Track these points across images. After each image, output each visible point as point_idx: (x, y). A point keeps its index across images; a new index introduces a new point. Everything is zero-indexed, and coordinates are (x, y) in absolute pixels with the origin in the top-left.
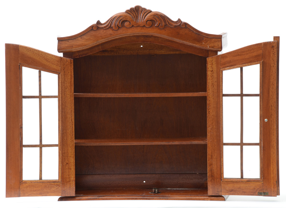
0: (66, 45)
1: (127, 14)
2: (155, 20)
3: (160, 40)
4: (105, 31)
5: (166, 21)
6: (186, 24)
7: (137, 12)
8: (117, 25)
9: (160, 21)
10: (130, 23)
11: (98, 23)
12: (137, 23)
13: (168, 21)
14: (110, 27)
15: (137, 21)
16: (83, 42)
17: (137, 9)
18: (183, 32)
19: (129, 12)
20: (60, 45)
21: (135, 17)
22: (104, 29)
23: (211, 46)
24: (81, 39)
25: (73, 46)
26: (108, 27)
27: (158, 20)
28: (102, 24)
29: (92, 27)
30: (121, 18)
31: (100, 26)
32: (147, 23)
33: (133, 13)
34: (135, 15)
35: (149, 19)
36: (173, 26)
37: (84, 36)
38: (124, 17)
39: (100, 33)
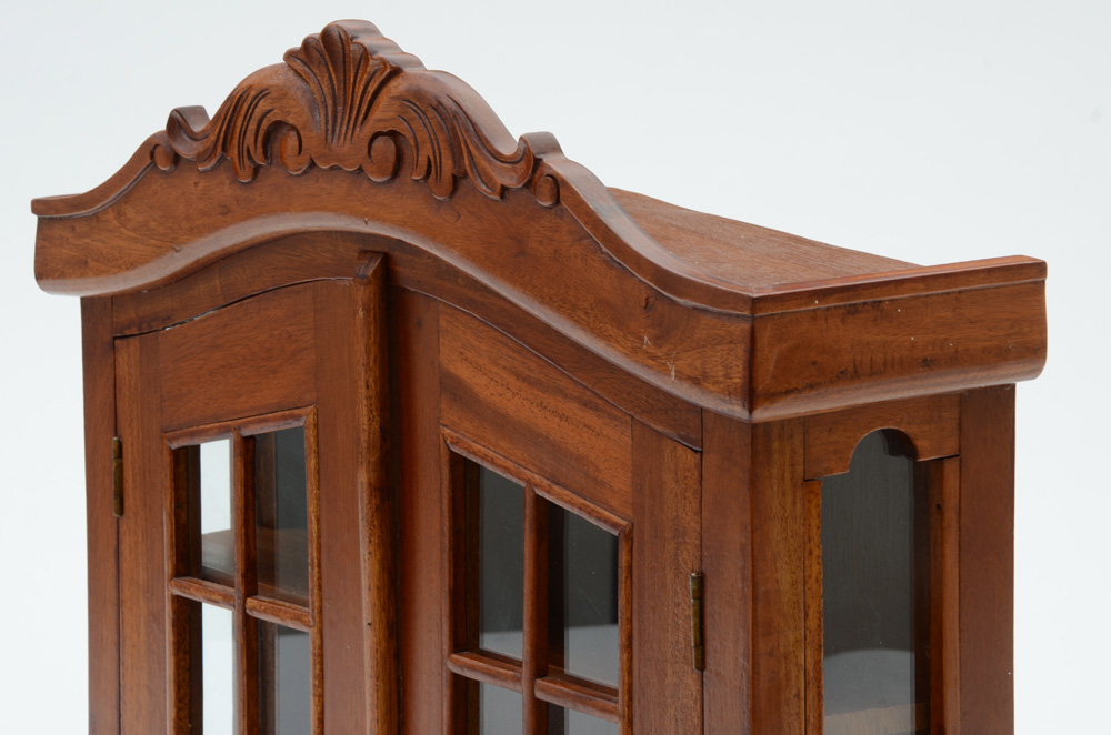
1: (288, 74)
2: (408, 135)
3: (459, 280)
4: (202, 185)
5: (463, 145)
7: (335, 71)
8: (248, 150)
9: (429, 146)
10: (300, 140)
11: (178, 122)
12: (330, 148)
13: (472, 148)
14: (226, 161)
15: (334, 131)
16: (124, 244)
17: (338, 46)
18: (541, 243)
21: (330, 102)
22: (199, 168)
24: (116, 223)
25: (86, 262)
27: (423, 135)
28: (194, 137)
29: (151, 148)
30: (263, 106)
31: (186, 149)
32: (373, 154)
33: (316, 71)
34: (325, 89)
35: (381, 124)
36: (493, 190)
37: (126, 203)
38: (275, 96)
39: (184, 194)
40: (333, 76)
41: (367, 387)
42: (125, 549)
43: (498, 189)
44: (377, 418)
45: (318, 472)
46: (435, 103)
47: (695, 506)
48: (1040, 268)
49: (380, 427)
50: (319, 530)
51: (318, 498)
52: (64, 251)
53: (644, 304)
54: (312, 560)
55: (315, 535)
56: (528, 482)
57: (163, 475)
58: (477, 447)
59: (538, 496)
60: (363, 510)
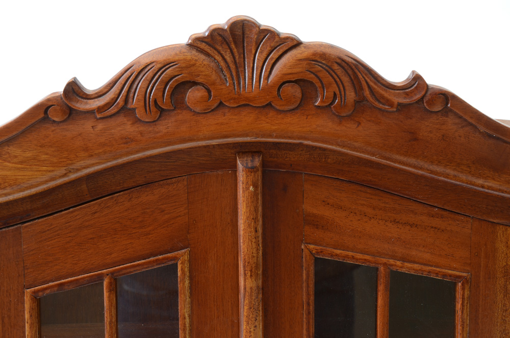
1: (194, 52)
2: (315, 81)
3: (329, 160)
4: (100, 126)
5: (364, 83)
6: (446, 97)
7: (236, 47)
8: (155, 102)
10: (209, 92)
11: (73, 89)
12: (239, 94)
13: (371, 84)
14: (125, 110)
15: (239, 84)
16: (8, 173)
17: (239, 32)
18: (431, 132)
19: (203, 46)
21: (232, 66)
22: (98, 116)
26: (113, 110)
27: (327, 79)
29: (45, 108)
30: (170, 72)
31: (81, 105)
32: (282, 94)
33: (220, 48)
34: (228, 59)
35: (291, 76)
36: (391, 106)
38: (184, 65)
39: (80, 135)
40: (235, 50)
43: (396, 105)
46: (339, 61)
51: (192, 303)
55: (187, 325)
56: (385, 264)
57: (27, 316)
58: (338, 252)
59: (392, 271)
60: (250, 302)
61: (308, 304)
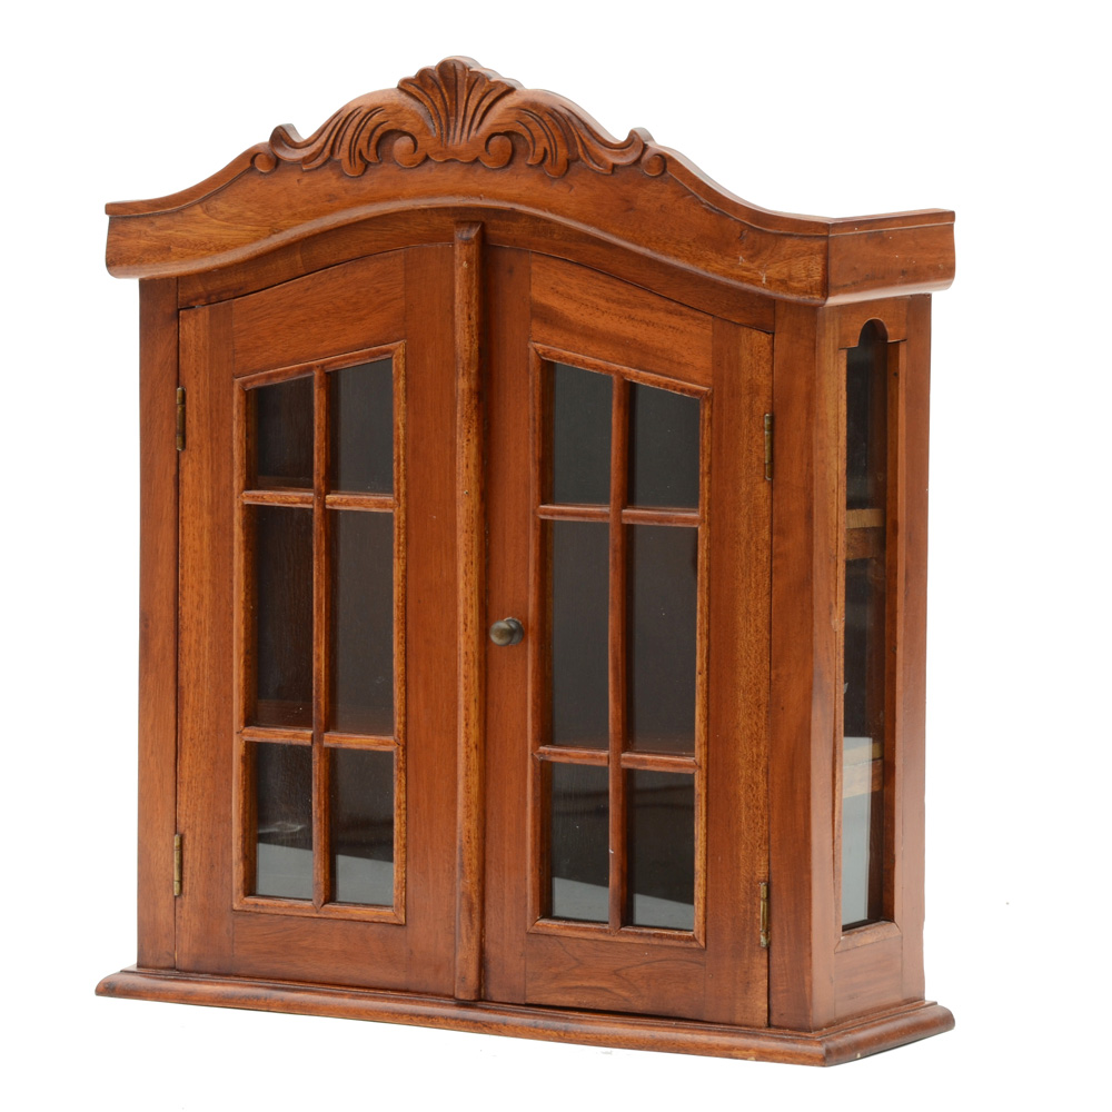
0: (143, 243)
1: (403, 96)
2: (525, 133)
3: (555, 236)
4: (306, 180)
5: (577, 139)
6: (665, 161)
7: (448, 92)
8: (360, 152)
9: (545, 140)
10: (415, 142)
11: (281, 136)
13: (584, 140)
14: (332, 162)
15: (448, 134)
16: (214, 231)
17: (450, 74)
18: (649, 201)
19: (412, 89)
20: (118, 240)
21: (442, 114)
22: (304, 168)
23: (777, 276)
24: (204, 216)
25: (169, 249)
26: (319, 161)
27: (538, 132)
28: (295, 146)
29: (252, 155)
30: (376, 118)
31: (288, 155)
32: (490, 148)
33: (430, 93)
34: (438, 106)
35: (499, 127)
36: (605, 167)
37: (216, 200)
38: (390, 111)
39: (285, 189)
40: (446, 95)
41: (470, 319)
42: (187, 477)
43: (610, 167)
44: (477, 342)
45: (406, 391)
46: (549, 111)
47: (768, 369)
48: (951, 216)
49: (479, 348)
50: (405, 434)
51: (407, 409)
52: (142, 241)
53: (738, 235)
54: (399, 456)
55: (401, 438)
56: (618, 372)
57: (235, 411)
58: (567, 353)
59: (626, 382)
60: (462, 409)
61: (534, 419)
